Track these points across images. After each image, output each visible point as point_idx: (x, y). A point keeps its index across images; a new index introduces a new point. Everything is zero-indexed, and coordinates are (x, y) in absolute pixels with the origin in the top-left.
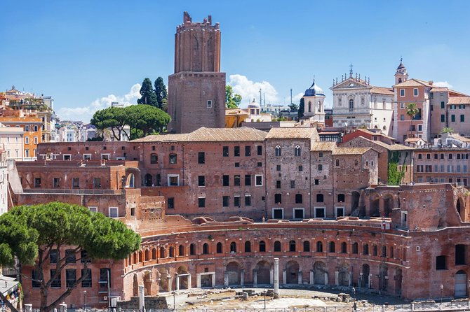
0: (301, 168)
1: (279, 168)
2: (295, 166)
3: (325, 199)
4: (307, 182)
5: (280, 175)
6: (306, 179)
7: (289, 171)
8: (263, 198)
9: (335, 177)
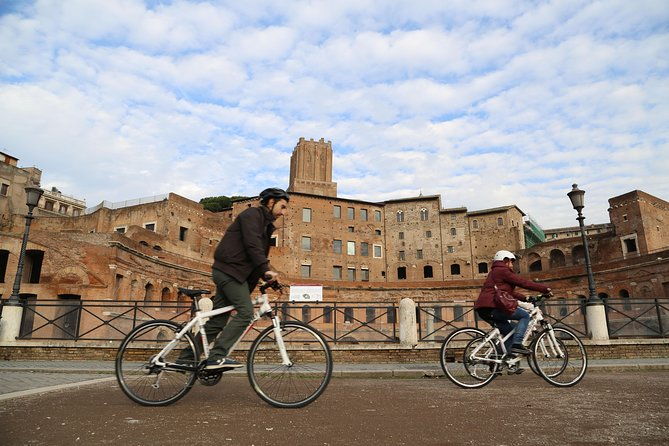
0: (429, 234)
1: (401, 235)
2: (421, 232)
3: (462, 269)
4: (438, 250)
5: (403, 244)
6: (437, 246)
7: (415, 238)
8: (383, 273)
9: (474, 242)
